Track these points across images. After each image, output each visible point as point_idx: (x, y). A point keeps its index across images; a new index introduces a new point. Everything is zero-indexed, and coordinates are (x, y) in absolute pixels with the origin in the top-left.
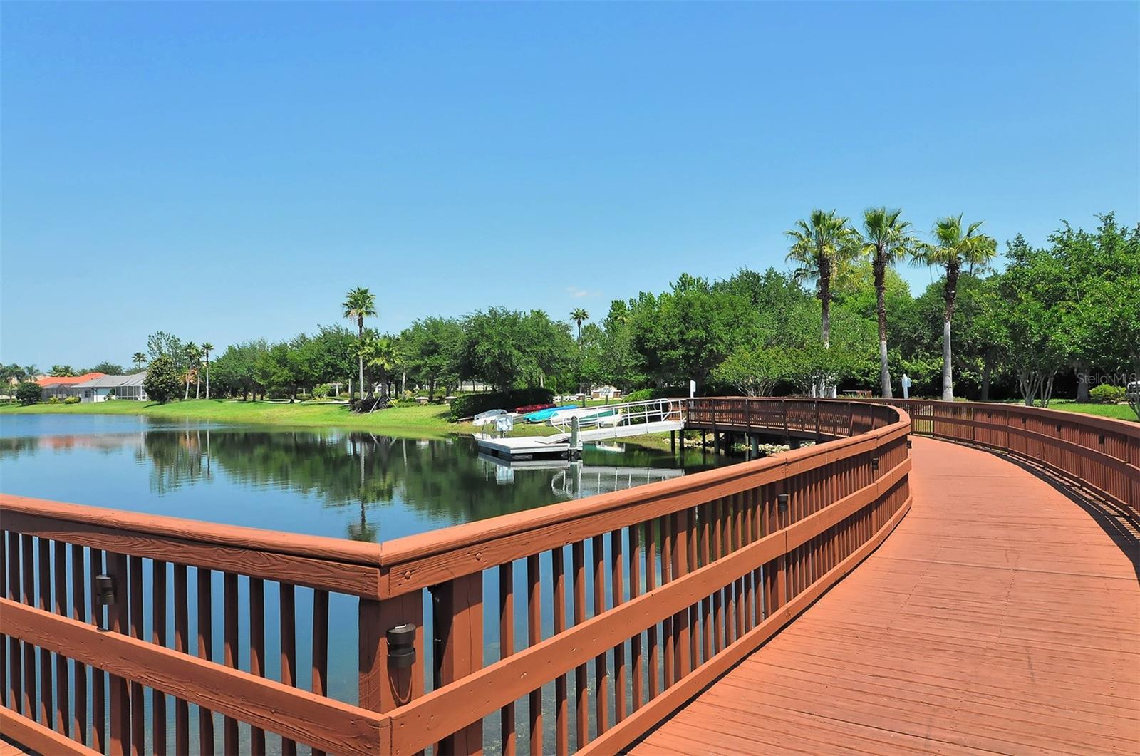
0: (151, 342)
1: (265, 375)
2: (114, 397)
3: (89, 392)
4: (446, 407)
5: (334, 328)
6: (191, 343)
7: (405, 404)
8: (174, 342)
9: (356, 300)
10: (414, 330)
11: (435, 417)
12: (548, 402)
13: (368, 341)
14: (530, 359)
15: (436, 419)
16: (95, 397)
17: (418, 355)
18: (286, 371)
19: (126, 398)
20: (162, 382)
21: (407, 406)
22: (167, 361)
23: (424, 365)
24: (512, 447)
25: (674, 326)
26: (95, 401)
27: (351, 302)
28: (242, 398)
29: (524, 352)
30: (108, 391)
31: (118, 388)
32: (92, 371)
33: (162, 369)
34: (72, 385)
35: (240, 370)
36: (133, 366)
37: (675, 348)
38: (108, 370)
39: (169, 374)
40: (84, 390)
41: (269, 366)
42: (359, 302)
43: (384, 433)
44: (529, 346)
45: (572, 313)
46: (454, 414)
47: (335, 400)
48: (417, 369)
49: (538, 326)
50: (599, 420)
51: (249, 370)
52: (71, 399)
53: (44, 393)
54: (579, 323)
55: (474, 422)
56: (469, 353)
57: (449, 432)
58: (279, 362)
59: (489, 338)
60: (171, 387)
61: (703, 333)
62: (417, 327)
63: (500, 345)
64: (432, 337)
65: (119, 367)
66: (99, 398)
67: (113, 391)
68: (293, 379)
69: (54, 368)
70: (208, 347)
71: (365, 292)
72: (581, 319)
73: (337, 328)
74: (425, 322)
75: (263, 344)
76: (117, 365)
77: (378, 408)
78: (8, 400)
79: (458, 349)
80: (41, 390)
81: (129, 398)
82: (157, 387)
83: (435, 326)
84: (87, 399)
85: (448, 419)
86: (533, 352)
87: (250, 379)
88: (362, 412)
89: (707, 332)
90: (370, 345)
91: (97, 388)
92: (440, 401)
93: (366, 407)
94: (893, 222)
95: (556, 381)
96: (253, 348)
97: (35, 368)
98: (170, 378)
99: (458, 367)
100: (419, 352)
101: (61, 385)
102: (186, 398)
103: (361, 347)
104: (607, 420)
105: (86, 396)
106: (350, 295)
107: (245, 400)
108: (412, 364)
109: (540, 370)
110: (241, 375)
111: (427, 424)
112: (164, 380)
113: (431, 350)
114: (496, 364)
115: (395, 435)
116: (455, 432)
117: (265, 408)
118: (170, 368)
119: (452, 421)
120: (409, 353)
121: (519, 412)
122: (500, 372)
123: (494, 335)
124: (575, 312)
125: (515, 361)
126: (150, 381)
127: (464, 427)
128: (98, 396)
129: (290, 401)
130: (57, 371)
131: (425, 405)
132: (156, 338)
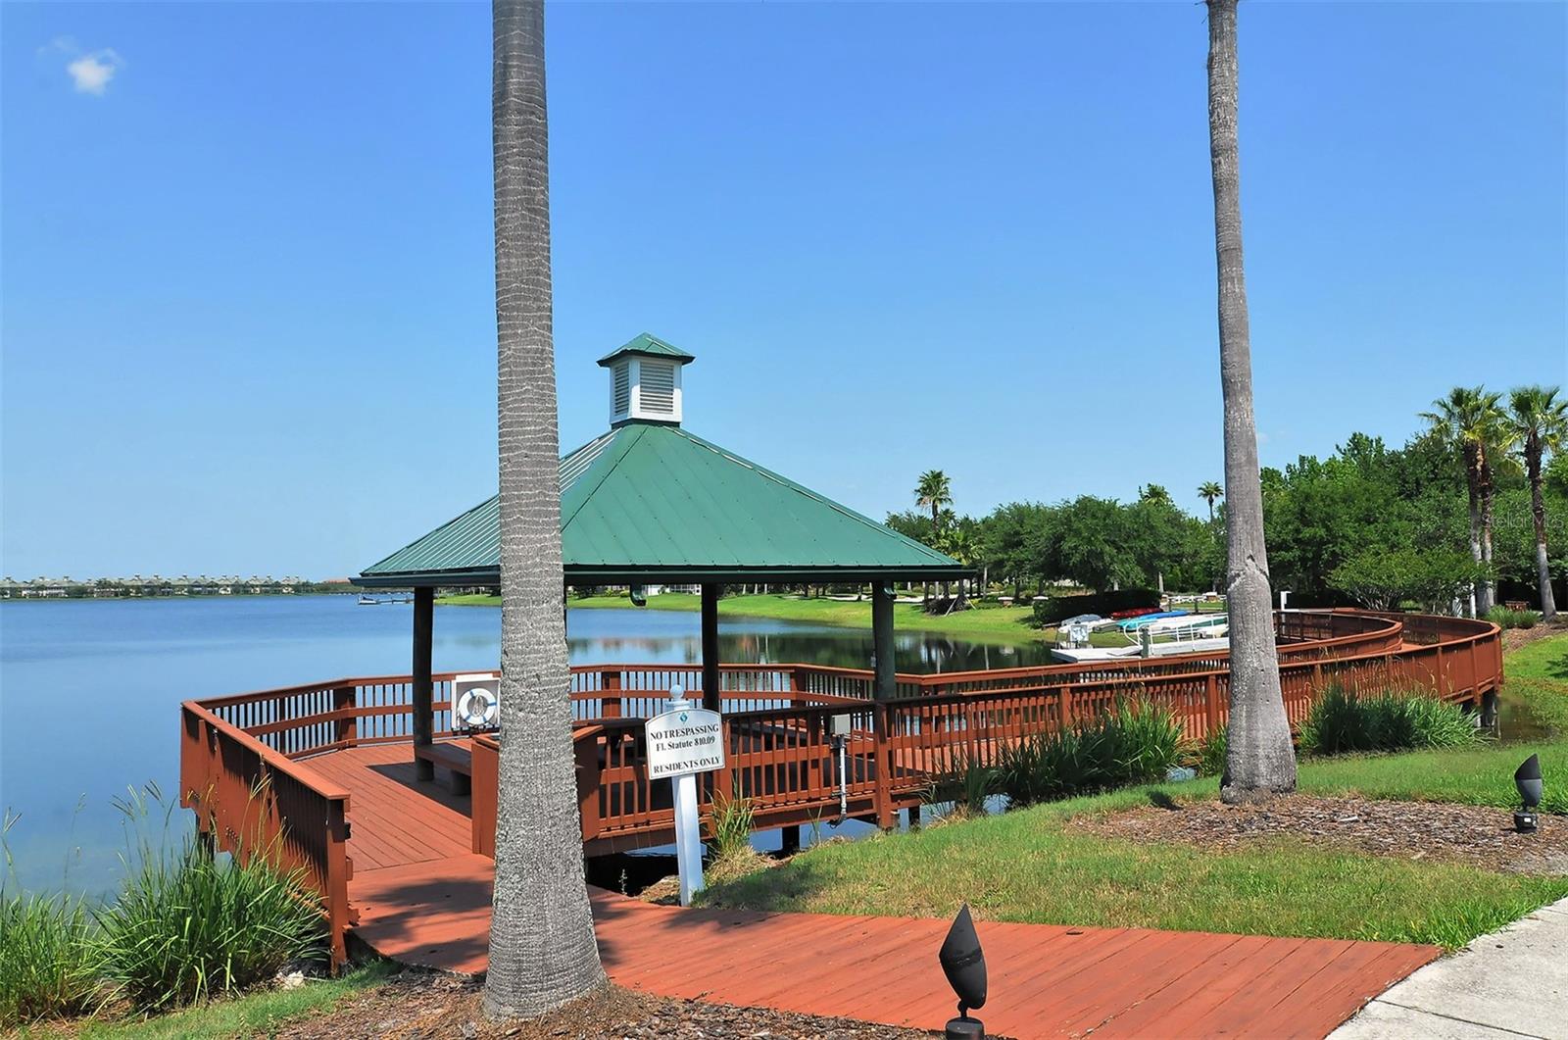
2: (668, 591)
4: (1029, 611)
5: (905, 515)
7: (986, 605)
9: (929, 487)
10: (996, 517)
11: (1018, 622)
12: (1153, 607)
13: (943, 532)
14: (1128, 556)
15: (1019, 624)
16: (649, 590)
17: (1000, 548)
19: (679, 592)
21: (988, 608)
23: (1008, 560)
24: (1079, 658)
25: (1287, 523)
26: (650, 594)
27: (924, 489)
28: (801, 592)
29: (1119, 549)
37: (1288, 549)
42: (933, 486)
43: (962, 639)
44: (1126, 542)
45: (1200, 489)
46: (1039, 619)
47: (908, 596)
48: (1000, 564)
49: (1138, 516)
50: (1202, 630)
54: (1211, 502)
55: (1061, 628)
56: (1055, 549)
57: (1033, 639)
59: (1077, 533)
61: (1322, 532)
62: (1000, 515)
63: (1089, 542)
64: (1018, 528)
66: (653, 591)
71: (939, 475)
72: (1213, 496)
73: (909, 515)
74: (1009, 509)
77: (955, 610)
79: (1042, 544)
81: (683, 592)
83: (1021, 514)
85: (1031, 624)
86: (1131, 548)
88: (936, 613)
89: (1329, 530)
90: (945, 537)
92: (1026, 602)
93: (941, 607)
94: (1549, 403)
95: (1180, 575)
99: (1042, 566)
100: (1002, 544)
102: (744, 592)
103: (936, 541)
104: (1209, 630)
106: (924, 480)
107: (806, 595)
108: (994, 557)
109: (1138, 569)
111: (1008, 629)
113: (1013, 542)
114: (1084, 562)
115: (974, 641)
116: (1040, 640)
117: (830, 607)
119: (1036, 628)
120: (991, 546)
121: (1115, 618)
122: (1091, 572)
123: (1083, 530)
124: (1204, 487)
125: (1107, 559)
127: (1048, 634)
128: (652, 589)
129: (855, 597)
131: (1009, 607)
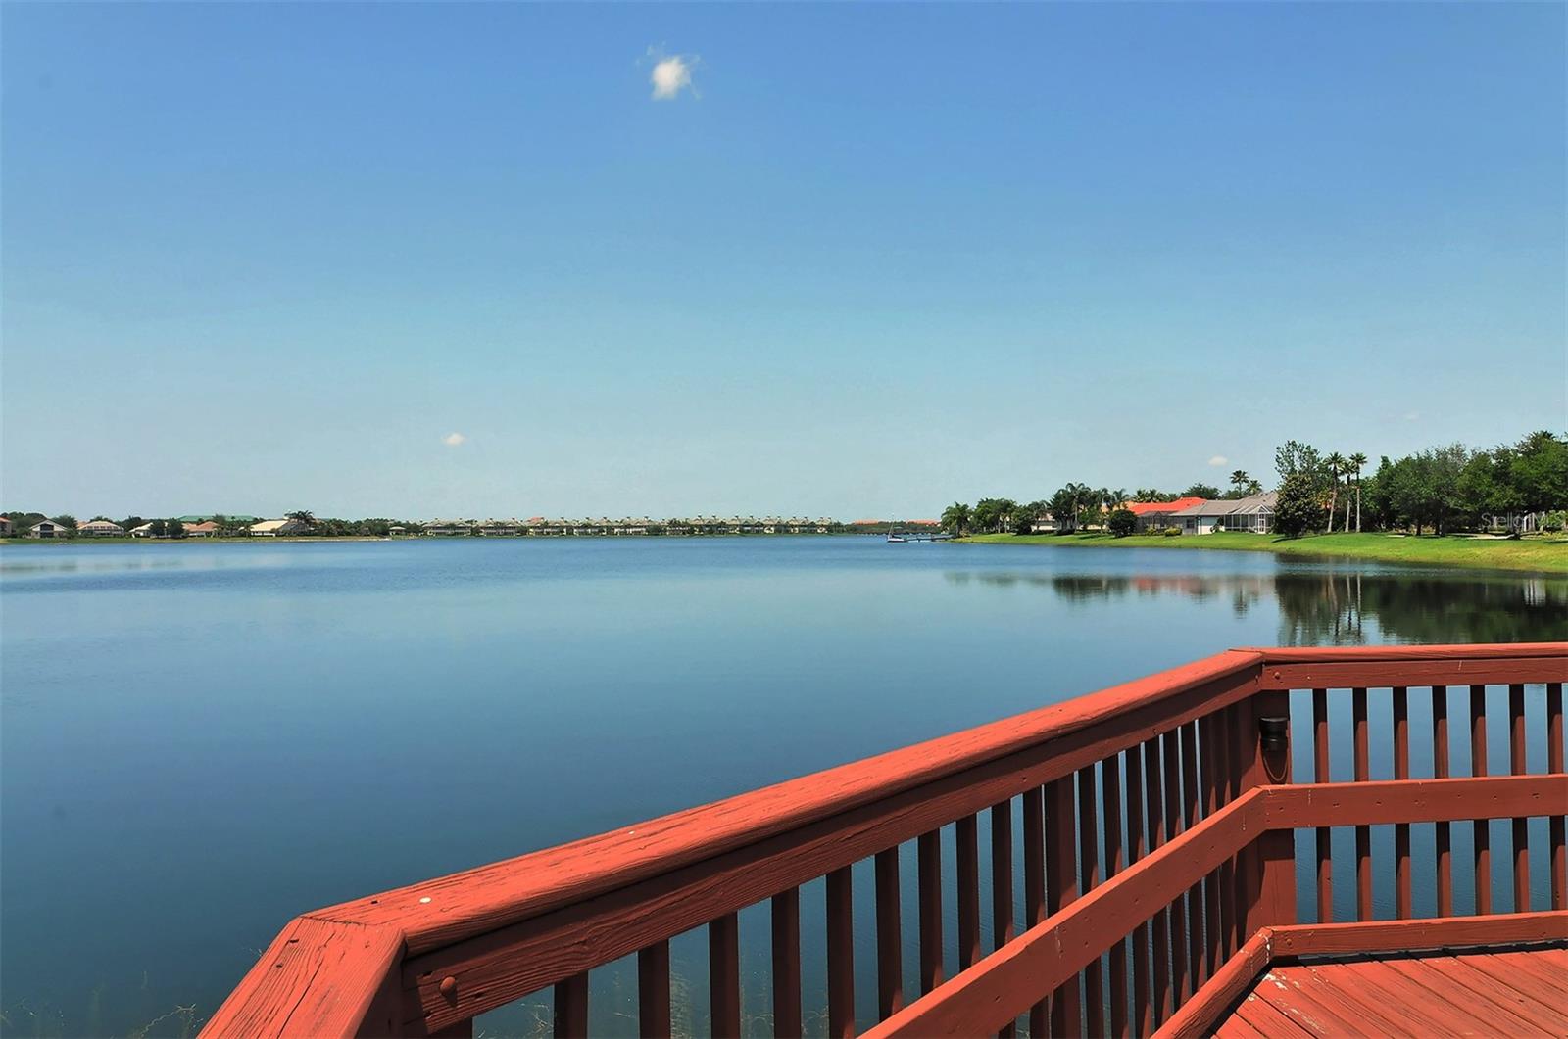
0: (1280, 456)
1: (1472, 495)
2: (1222, 528)
3: (1191, 522)
6: (1336, 455)
8: (1310, 454)
16: (1199, 527)
18: (1510, 491)
19: (1238, 530)
20: (1298, 509)
22: (1304, 480)
26: (1199, 533)
30: (1215, 521)
31: (1228, 517)
32: (1184, 495)
33: (1298, 491)
34: (1171, 512)
35: (1424, 490)
36: (1233, 487)
38: (1206, 494)
39: (1307, 498)
40: (1185, 519)
41: (1479, 485)
51: (1438, 489)
52: (1171, 530)
53: (1139, 522)
58: (1494, 477)
60: (1311, 514)
65: (1216, 489)
66: (1205, 529)
67: (1222, 520)
68: (1523, 503)
69: (1139, 492)
70: (1360, 459)
75: (1458, 453)
76: (1213, 487)
78: (1098, 531)
80: (1136, 518)
81: (1243, 530)
82: (1292, 514)
84: (1190, 530)
87: (1439, 503)
91: (1202, 517)
96: (1443, 457)
97: (1124, 494)
98: (1309, 504)
101: (1159, 512)
102: (1329, 530)
105: (1188, 526)
110: (1427, 498)
112: (1301, 505)
118: (1308, 490)
126: (1282, 507)
128: (1203, 527)
130: (1142, 496)
132: (1285, 450)
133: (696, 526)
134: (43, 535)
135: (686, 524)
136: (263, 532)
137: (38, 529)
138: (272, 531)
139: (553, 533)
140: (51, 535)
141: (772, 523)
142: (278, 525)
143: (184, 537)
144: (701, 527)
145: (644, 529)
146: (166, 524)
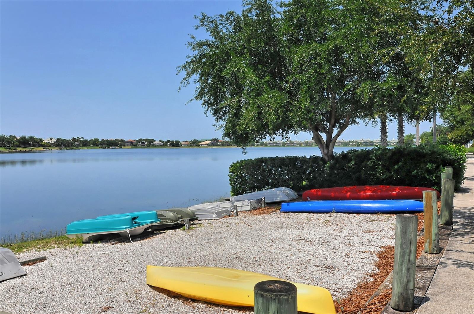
133: (360, 143)
134: (142, 145)
135: (356, 142)
136: (204, 145)
137: (141, 144)
138: (206, 144)
139: (310, 145)
140: (144, 145)
141: (395, 141)
142: (208, 142)
143: (180, 146)
144: (361, 143)
145: (341, 144)
146: (174, 142)
